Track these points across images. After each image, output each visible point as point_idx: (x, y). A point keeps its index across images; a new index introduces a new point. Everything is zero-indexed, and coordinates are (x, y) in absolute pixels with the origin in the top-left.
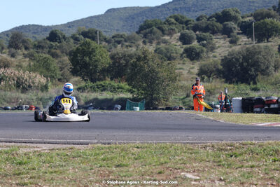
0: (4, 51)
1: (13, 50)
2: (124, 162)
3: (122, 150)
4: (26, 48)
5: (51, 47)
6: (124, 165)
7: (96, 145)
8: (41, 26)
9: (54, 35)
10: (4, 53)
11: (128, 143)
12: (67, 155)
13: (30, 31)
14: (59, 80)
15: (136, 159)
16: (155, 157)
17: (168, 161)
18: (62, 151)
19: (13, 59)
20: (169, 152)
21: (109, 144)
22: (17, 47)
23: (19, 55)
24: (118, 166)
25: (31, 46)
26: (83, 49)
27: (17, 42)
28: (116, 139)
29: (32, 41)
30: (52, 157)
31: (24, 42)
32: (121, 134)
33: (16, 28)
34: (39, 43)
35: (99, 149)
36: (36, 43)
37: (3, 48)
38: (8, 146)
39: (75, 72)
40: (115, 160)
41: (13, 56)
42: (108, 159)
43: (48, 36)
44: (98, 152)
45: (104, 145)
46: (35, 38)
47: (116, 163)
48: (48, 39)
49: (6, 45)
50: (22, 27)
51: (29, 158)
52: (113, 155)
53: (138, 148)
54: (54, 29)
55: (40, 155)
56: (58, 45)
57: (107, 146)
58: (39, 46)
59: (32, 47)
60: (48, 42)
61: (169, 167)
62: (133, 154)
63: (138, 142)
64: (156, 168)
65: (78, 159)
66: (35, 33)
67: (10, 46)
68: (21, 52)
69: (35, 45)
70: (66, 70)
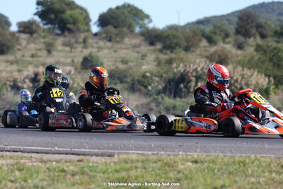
0: (227, 40)
1: (241, 38)
4: (263, 36)
10: (228, 43)
13: (274, 11)
19: (240, 52)
22: (247, 34)
23: (249, 45)
25: (270, 33)
27: (248, 27)
29: (273, 26)
31: (259, 26)
36: (278, 28)
37: (227, 36)
41: (240, 47)
46: (281, 21)
49: (231, 29)
58: (282, 34)
59: (272, 34)
66: (280, 14)
67: (238, 32)
68: (255, 41)
69: (276, 32)
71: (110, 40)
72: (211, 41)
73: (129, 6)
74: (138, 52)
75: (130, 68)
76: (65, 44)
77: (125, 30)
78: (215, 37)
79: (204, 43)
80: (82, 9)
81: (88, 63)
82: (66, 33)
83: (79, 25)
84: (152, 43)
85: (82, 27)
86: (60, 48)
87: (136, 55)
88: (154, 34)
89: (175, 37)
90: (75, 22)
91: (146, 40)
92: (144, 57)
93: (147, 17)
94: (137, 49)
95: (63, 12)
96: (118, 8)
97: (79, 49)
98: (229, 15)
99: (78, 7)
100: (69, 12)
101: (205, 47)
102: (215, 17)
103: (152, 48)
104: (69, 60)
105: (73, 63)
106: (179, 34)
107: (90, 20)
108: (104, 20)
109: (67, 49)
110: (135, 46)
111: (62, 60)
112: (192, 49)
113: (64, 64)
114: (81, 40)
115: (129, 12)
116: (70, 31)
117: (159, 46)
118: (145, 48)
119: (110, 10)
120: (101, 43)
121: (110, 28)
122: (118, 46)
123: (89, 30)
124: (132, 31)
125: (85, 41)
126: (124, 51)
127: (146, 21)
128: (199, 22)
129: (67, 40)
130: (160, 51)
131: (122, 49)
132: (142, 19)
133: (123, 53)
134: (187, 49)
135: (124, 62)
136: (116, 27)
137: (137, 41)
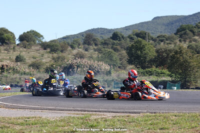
0: (80, 47)
1: (86, 46)
2: (166, 126)
3: (165, 118)
4: (96, 45)
5: (113, 44)
6: (166, 129)
7: (146, 114)
8: (107, 29)
9: (116, 35)
11: (168, 113)
12: (125, 121)
13: (99, 32)
14: (119, 67)
15: (175, 124)
16: (188, 123)
17: (198, 126)
18: (122, 118)
19: (86, 52)
20: (198, 119)
21: (155, 113)
22: (89, 44)
23: (90, 49)
24: (161, 129)
25: (99, 43)
26: (136, 46)
27: (89, 41)
28: (160, 110)
29: (100, 40)
30: (114, 122)
31: (94, 40)
32: (163, 106)
33: (89, 31)
34: (105, 41)
35: (148, 117)
36: (103, 41)
37: (79, 45)
38: (82, 114)
39: (130, 62)
40: (159, 124)
41: (86, 50)
42: (154, 124)
43: (111, 36)
44: (147, 119)
45: (151, 114)
46: (102, 37)
47: (160, 127)
48: (111, 38)
49: (81, 41)
50: (93, 30)
51: (98, 123)
52: (158, 121)
53: (176, 116)
54: (115, 31)
55: (106, 121)
56: (119, 42)
57: (153, 114)
58: (105, 43)
60: (111, 40)
61: (198, 130)
62: (172, 120)
63: (176, 112)
64: (189, 131)
65: (133, 124)
66: (102, 34)
67: (85, 43)
68: (93, 47)
69: (102, 42)
70: (124, 60)
71: (25, 48)
72: (72, 47)
73: (33, 31)
74: (39, 53)
75: (37, 61)
76: (5, 50)
77: (32, 42)
78: (74, 46)
79: (69, 48)
80: (11, 33)
81: (18, 59)
82: (4, 45)
83: (11, 41)
84: (45, 49)
85: (12, 41)
86: (2, 52)
87: (39, 54)
88: (46, 45)
89: (56, 46)
90: (9, 39)
91: (42, 47)
92: (43, 55)
93: (42, 36)
94: (38, 52)
95: (3, 35)
96: (28, 32)
97: (12, 52)
98: (77, 34)
99: (9, 32)
100: (5, 35)
101: (70, 50)
102: (71, 35)
103: (45, 51)
104: (8, 57)
105: (10, 59)
106: (58, 44)
107: (15, 38)
108: (22, 38)
109: (6, 52)
110: (37, 50)
111: (5, 57)
112: (64, 51)
113: (6, 59)
114: (12, 48)
115: (33, 34)
116: (6, 43)
117: (49, 50)
118: (42, 51)
119: (24, 33)
120: (21, 49)
121: (25, 42)
122: (29, 50)
123: (15, 43)
124: (35, 43)
125: (14, 48)
126: (33, 52)
127: (41, 38)
128: (64, 38)
129: (5, 48)
130: (50, 52)
131: (31, 51)
132: (39, 38)
133: (32, 54)
134: (62, 51)
135: (34, 58)
136: (27, 41)
137: (38, 48)
